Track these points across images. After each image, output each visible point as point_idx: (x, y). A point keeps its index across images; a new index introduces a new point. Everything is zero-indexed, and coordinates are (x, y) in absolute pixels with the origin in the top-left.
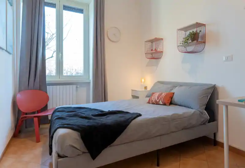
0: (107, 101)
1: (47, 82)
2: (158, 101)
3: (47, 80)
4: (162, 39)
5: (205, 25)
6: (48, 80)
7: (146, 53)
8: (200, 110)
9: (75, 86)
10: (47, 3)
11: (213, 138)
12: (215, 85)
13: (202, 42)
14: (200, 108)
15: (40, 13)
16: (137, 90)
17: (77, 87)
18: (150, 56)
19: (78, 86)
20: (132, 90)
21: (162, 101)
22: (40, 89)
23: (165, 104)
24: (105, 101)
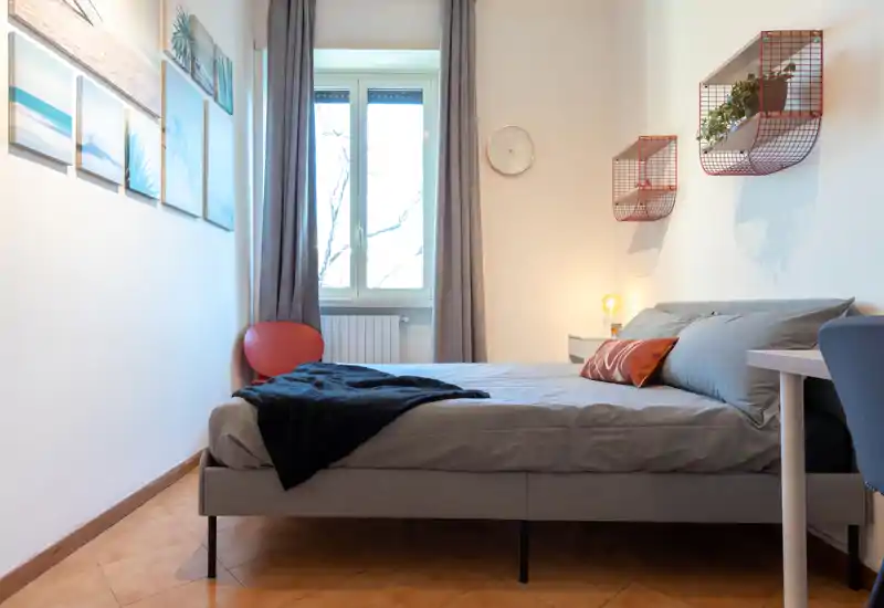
0: (484, 360)
1: (321, 305)
2: (608, 368)
3: (320, 299)
4: (673, 139)
5: (821, 33)
6: (323, 298)
7: (616, 200)
8: (746, 405)
9: (396, 319)
10: (321, 93)
11: (845, 549)
12: (852, 300)
13: (811, 112)
14: (750, 401)
15: (302, 123)
16: (582, 336)
17: (402, 322)
18: (630, 210)
19: (406, 319)
20: (571, 337)
21: (619, 369)
22: (304, 322)
23: (628, 382)
24: (474, 361)
